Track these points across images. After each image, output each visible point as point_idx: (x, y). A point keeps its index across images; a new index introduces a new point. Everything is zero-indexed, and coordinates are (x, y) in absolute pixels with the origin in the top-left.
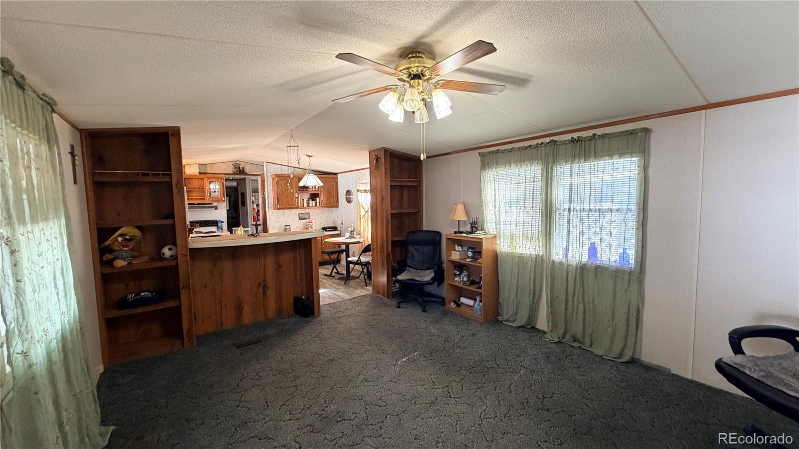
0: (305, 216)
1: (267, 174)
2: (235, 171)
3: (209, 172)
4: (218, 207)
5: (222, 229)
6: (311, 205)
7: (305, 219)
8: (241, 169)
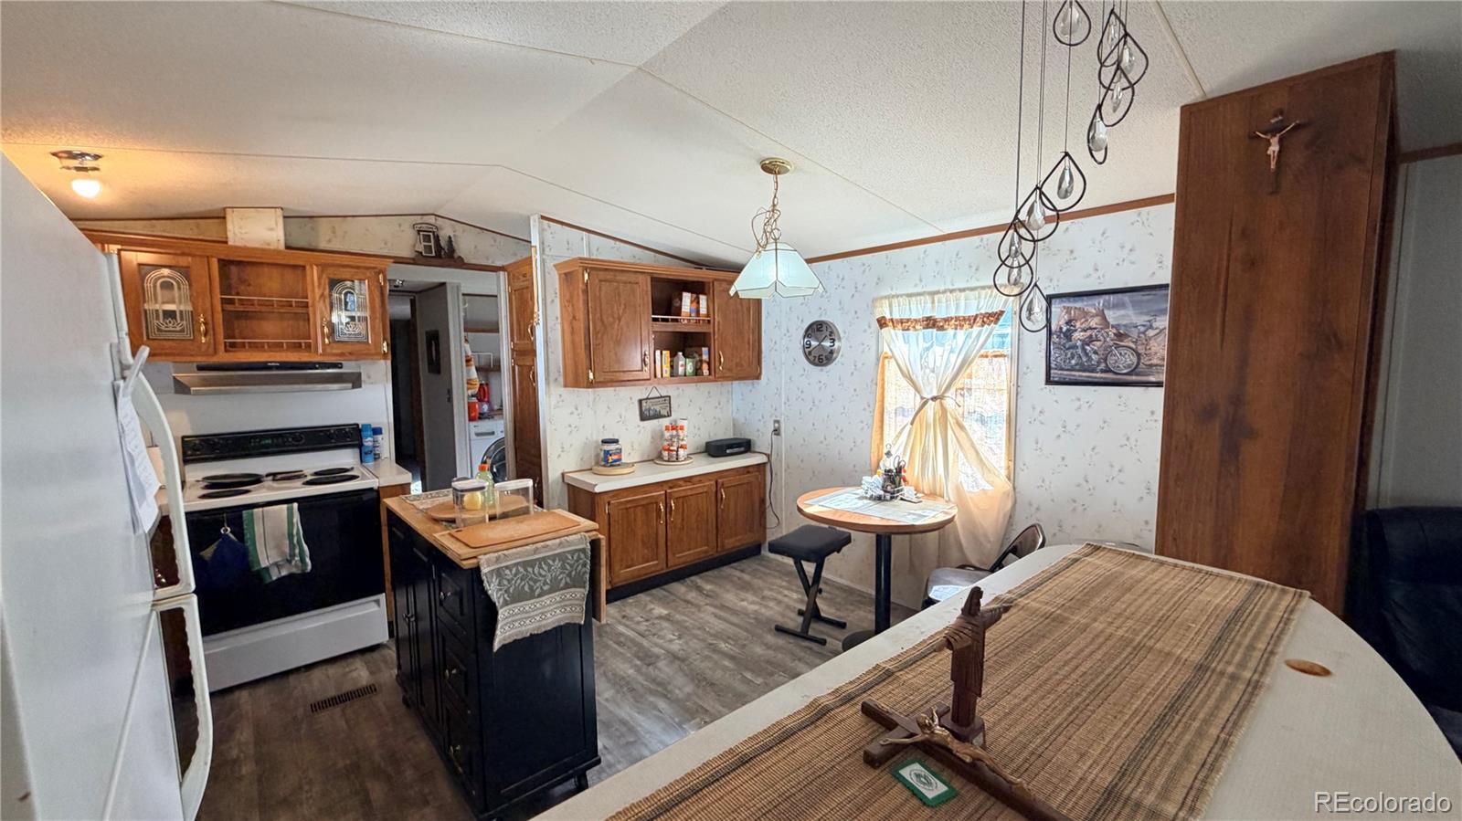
0: (658, 408)
1: (543, 261)
2: (421, 249)
3: (323, 245)
4: (363, 377)
5: (377, 457)
6: (681, 370)
7: (658, 416)
8: (443, 243)
